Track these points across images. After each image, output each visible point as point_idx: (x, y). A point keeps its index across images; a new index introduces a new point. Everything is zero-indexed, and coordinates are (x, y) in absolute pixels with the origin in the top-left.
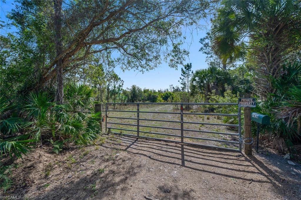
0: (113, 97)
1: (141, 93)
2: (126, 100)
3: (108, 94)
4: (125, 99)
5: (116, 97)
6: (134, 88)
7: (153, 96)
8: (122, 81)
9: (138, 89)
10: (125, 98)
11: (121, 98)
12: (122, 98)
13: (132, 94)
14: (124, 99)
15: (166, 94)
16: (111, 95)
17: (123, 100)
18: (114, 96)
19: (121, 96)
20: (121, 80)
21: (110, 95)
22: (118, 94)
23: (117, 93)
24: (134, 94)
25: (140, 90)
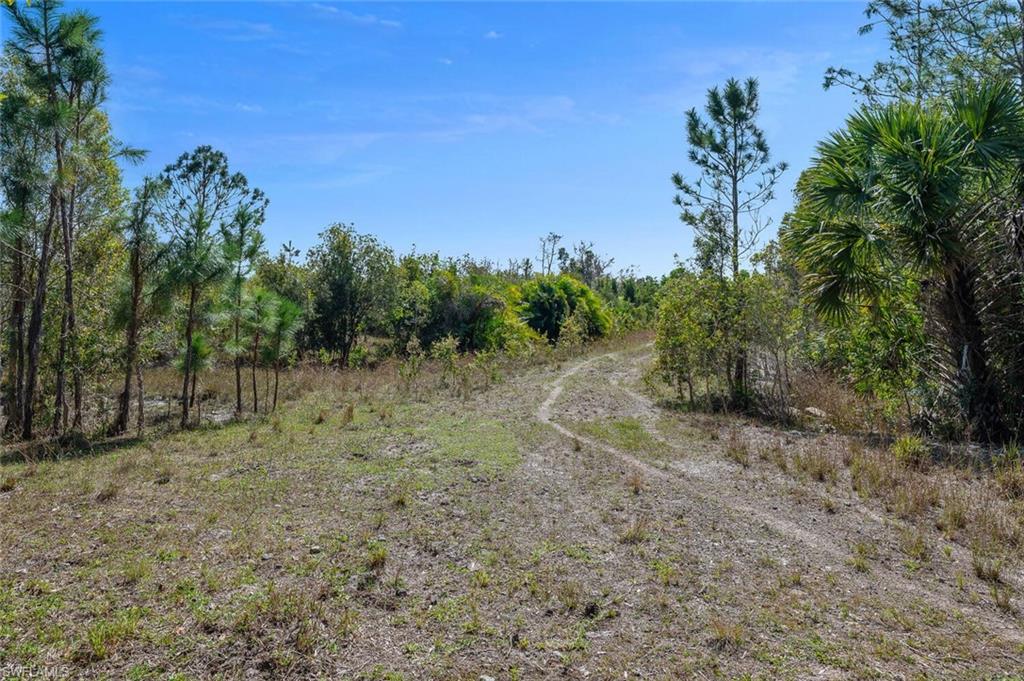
0: (180, 303)
1: (390, 282)
2: (290, 334)
3: (137, 285)
4: (281, 326)
5: (208, 306)
6: (340, 243)
7: (469, 302)
8: (257, 194)
9: (369, 250)
10: (282, 315)
11: (248, 312)
12: (259, 312)
13: (325, 286)
14: (271, 323)
15: (544, 289)
16: (163, 293)
17: (264, 332)
18: (194, 297)
19: (245, 297)
20: (251, 187)
21: (147, 289)
22: (226, 286)
23: (218, 274)
24: (338, 288)
25: (378, 260)
